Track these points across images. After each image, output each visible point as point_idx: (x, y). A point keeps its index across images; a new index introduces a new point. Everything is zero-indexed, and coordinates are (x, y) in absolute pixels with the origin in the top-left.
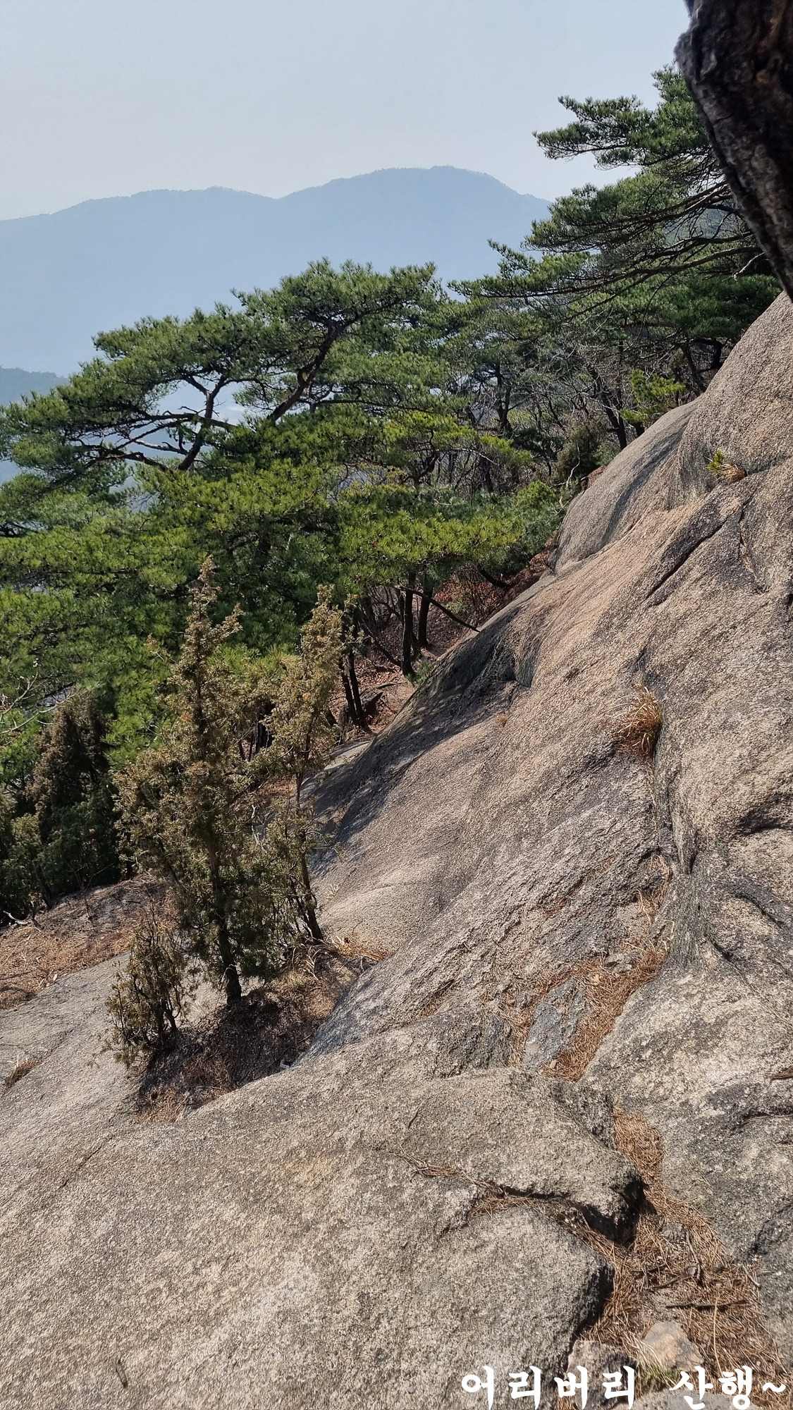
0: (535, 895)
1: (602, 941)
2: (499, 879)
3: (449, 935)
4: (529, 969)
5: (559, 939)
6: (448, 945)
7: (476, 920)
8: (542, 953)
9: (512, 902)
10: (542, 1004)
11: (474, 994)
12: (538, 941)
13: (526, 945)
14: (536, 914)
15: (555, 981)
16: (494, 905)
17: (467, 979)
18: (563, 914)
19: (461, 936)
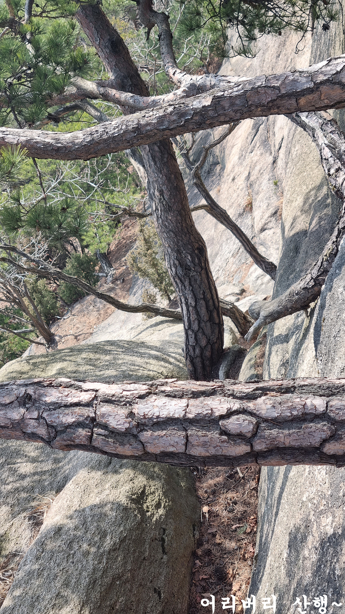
0: (231, 254)
1: (245, 260)
2: (223, 253)
3: (215, 269)
4: (232, 270)
5: (237, 262)
6: (215, 271)
7: (220, 264)
8: (234, 266)
9: (226, 257)
10: (235, 275)
11: (223, 278)
12: (233, 264)
13: (231, 266)
14: (232, 258)
15: (237, 270)
16: (223, 259)
17: (221, 276)
18: (237, 257)
19: (218, 268)
